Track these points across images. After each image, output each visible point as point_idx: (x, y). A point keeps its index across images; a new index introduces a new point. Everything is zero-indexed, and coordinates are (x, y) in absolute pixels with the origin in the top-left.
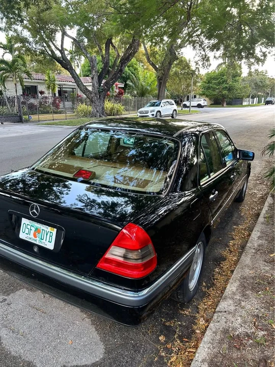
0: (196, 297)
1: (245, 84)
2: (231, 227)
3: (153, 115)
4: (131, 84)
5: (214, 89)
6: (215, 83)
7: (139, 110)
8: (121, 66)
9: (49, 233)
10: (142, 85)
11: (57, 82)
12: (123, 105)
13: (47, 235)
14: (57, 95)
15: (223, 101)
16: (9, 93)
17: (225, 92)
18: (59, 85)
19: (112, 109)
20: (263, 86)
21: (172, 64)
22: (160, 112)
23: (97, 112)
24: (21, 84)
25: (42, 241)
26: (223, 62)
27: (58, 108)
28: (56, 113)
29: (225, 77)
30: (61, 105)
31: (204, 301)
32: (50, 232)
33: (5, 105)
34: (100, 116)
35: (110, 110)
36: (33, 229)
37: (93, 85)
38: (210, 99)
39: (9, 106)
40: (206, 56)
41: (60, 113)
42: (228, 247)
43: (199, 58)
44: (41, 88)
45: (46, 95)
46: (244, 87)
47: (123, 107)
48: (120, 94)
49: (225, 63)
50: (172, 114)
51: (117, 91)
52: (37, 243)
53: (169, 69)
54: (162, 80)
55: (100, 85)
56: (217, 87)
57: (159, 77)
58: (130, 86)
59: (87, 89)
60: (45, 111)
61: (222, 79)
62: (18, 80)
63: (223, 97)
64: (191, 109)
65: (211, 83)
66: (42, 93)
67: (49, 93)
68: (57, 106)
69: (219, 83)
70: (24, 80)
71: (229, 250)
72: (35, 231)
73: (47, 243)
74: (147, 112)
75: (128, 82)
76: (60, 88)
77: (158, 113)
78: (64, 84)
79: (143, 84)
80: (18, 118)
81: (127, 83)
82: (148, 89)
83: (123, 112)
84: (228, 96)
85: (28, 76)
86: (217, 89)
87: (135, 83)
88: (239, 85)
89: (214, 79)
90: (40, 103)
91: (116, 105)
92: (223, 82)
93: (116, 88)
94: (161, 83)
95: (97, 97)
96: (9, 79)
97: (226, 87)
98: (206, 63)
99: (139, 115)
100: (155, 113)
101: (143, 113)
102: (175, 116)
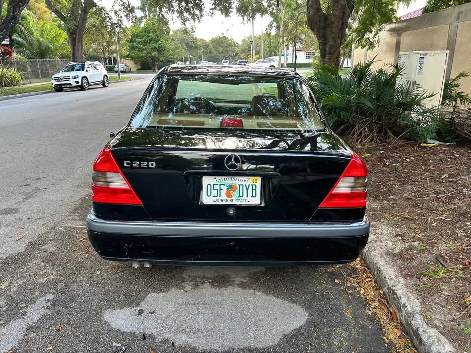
1: (176, 44)
3: (77, 82)
4: (20, 39)
5: (141, 50)
6: (140, 42)
7: (53, 77)
8: (14, 12)
9: (251, 187)
10: (38, 41)
12: (18, 71)
13: (247, 189)
15: (154, 65)
17: (155, 54)
20: (196, 47)
21: (88, 13)
22: (86, 78)
25: (241, 198)
26: (143, 15)
29: (151, 34)
32: (252, 185)
36: (225, 188)
38: (136, 63)
40: (129, 5)
43: (119, 7)
46: (176, 48)
47: (19, 74)
48: (7, 53)
49: (145, 17)
50: (103, 81)
52: (234, 203)
53: (84, 19)
54: (75, 34)
56: (144, 47)
57: (69, 29)
58: (18, 43)
61: (148, 36)
63: (152, 59)
64: (121, 75)
65: (135, 41)
69: (145, 43)
72: (228, 189)
73: (249, 198)
74: (68, 79)
77: (85, 80)
79: (41, 39)
81: (13, 37)
82: (49, 48)
83: (21, 81)
84: (158, 58)
86: (144, 50)
87: (25, 38)
88: (170, 45)
89: (137, 36)
91: (6, 71)
92: (150, 41)
94: (75, 38)
97: (155, 48)
98: (131, 15)
99: (55, 83)
100: (80, 80)
101: (62, 81)
102: (107, 83)
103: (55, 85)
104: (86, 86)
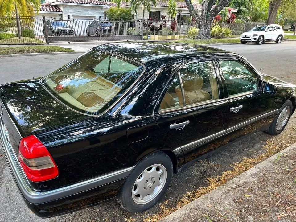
0: (149, 210)
2: (242, 157)
3: (255, 39)
4: (245, 9)
7: (243, 34)
10: (256, 10)
11: (176, 8)
14: (176, 19)
16: (139, 17)
18: (179, 11)
19: (220, 32)
22: (263, 36)
23: (203, 34)
24: (148, 10)
27: (175, 30)
28: (172, 34)
30: (177, 28)
31: (153, 217)
33: (135, 26)
34: (204, 38)
35: (218, 33)
37: (202, 11)
39: (137, 28)
41: (175, 34)
42: (221, 175)
44: (164, 13)
45: (167, 19)
47: (230, 31)
48: (232, 18)
50: (277, 39)
51: (230, 16)
54: (274, 5)
55: (209, 11)
57: (272, 2)
58: (244, 13)
59: (197, 14)
60: (164, 32)
62: (146, 7)
66: (163, 17)
67: (169, 18)
68: (174, 29)
70: (151, 7)
71: (219, 179)
74: (250, 36)
75: (243, 8)
76: (180, 13)
77: (262, 38)
78: (183, 10)
79: (258, 9)
80: (139, 37)
81: (241, 8)
82: (262, 14)
83: (230, 36)
85: (154, 3)
87: (249, 9)
90: (161, 26)
91: (223, 29)
93: (228, 13)
94: (273, 8)
95: (204, 21)
96: (140, 6)
99: (242, 38)
100: (257, 37)
101: (246, 37)
102: (279, 40)
103: (242, 39)
104: (261, 42)
